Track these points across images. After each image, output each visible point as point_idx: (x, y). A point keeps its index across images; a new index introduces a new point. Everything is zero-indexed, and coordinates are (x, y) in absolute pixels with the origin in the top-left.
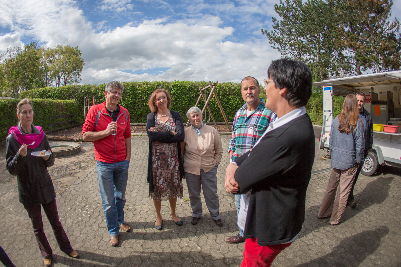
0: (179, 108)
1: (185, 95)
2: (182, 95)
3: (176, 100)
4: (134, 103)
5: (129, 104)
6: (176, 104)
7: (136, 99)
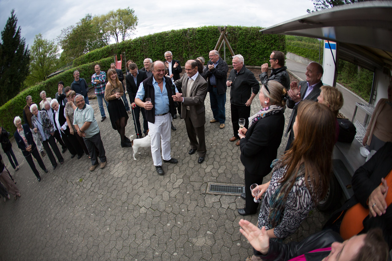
0: (206, 52)
1: (211, 39)
2: (207, 39)
3: (202, 44)
4: (163, 50)
5: (158, 51)
6: (202, 48)
7: (164, 46)
